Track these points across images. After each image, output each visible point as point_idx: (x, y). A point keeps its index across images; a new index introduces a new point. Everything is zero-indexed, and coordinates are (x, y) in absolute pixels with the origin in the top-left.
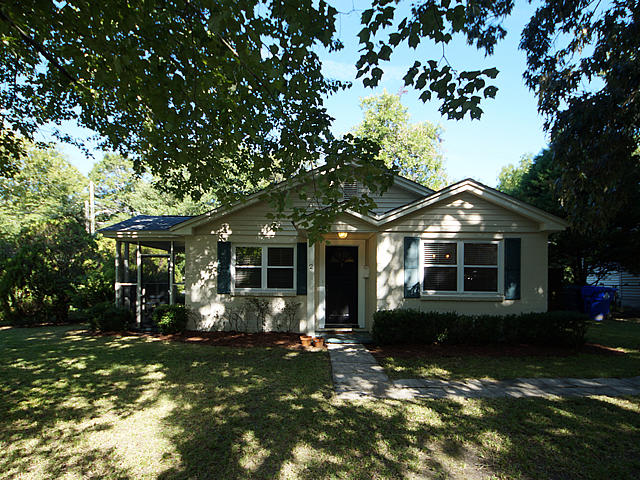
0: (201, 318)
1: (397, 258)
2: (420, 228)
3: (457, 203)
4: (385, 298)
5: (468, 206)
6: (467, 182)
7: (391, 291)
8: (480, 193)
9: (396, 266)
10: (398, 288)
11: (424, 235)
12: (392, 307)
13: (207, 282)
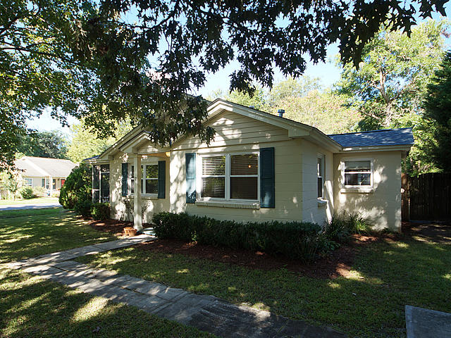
0: (115, 212)
1: (182, 171)
2: (196, 146)
3: (221, 121)
4: (175, 203)
5: (229, 122)
6: (219, 102)
7: (178, 198)
8: (231, 109)
9: (181, 178)
10: (183, 196)
11: (199, 151)
12: (180, 211)
13: (118, 189)
